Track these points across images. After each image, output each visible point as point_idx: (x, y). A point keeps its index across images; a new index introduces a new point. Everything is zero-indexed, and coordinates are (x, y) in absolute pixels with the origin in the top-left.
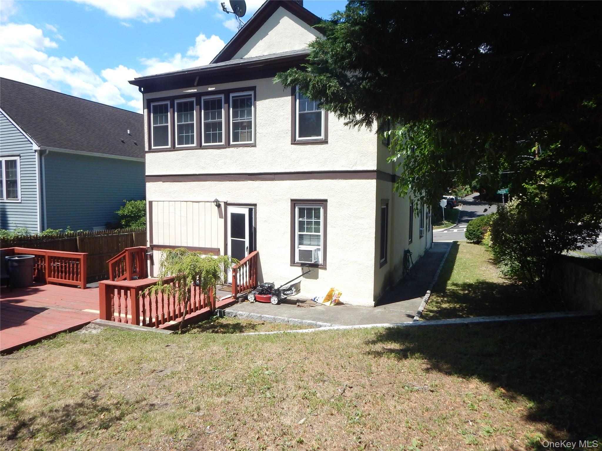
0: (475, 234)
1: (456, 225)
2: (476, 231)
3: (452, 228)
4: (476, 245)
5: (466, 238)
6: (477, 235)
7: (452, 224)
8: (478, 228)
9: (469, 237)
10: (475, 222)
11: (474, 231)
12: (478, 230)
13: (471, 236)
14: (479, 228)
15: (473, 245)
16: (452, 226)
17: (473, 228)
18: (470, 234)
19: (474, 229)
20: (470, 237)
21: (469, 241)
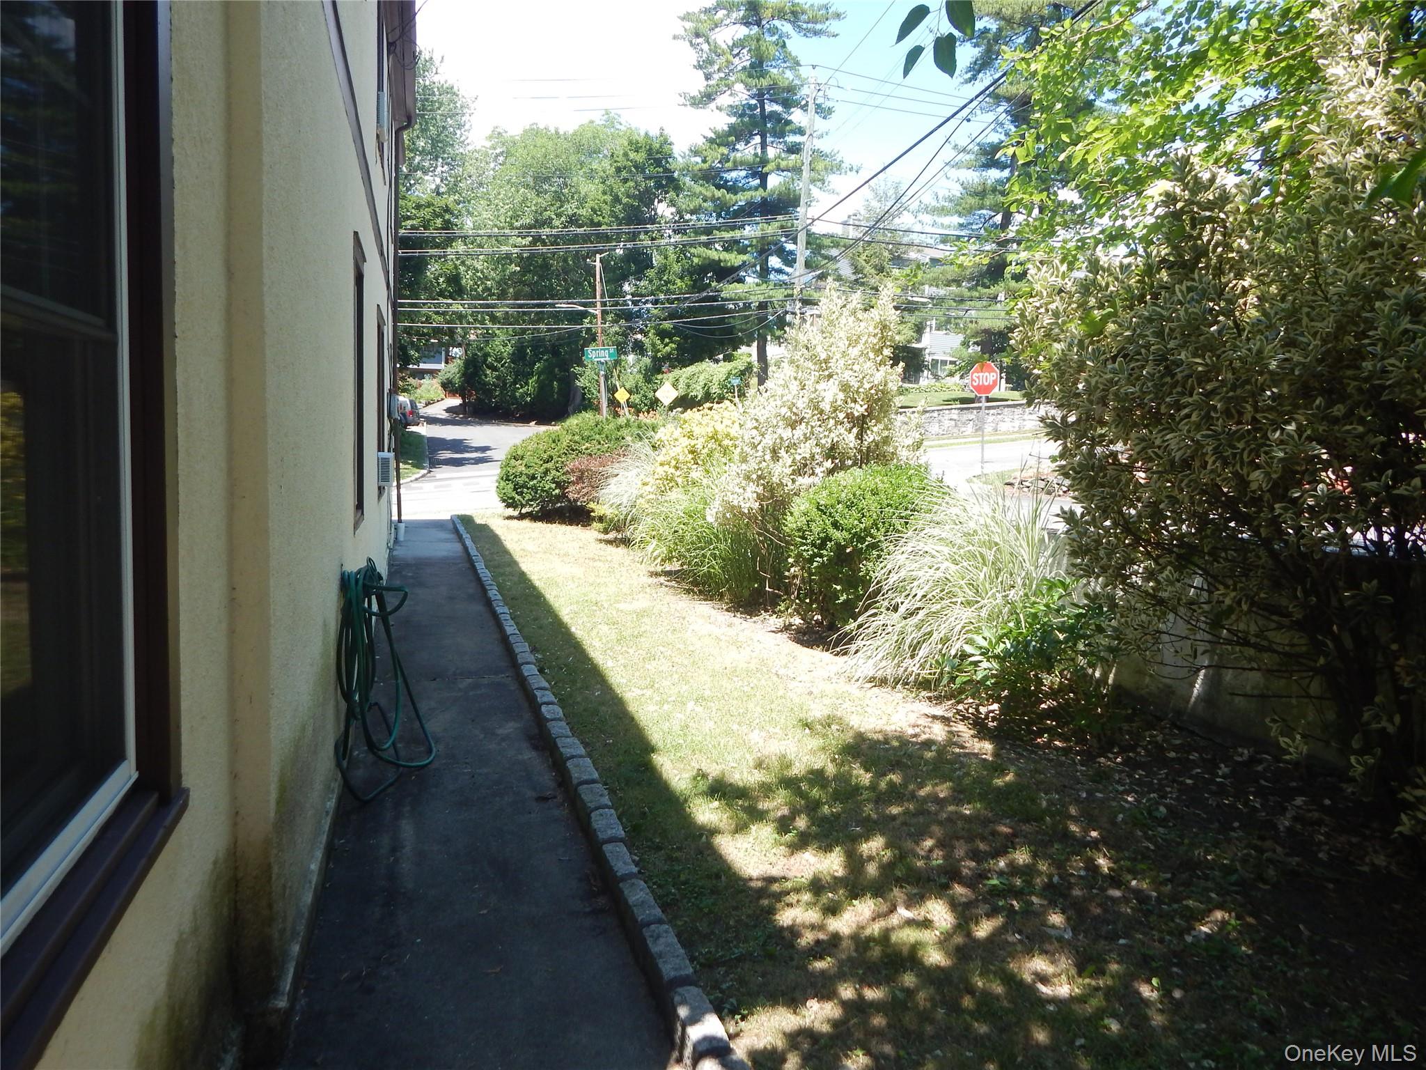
0: (534, 488)
1: (425, 471)
2: (539, 476)
3: (416, 479)
4: (539, 524)
5: (504, 501)
6: (543, 491)
7: (415, 470)
8: (545, 465)
9: (513, 498)
10: (529, 448)
11: (533, 477)
12: (547, 472)
13: (521, 494)
14: (549, 465)
15: (526, 523)
16: (417, 476)
17: (527, 466)
18: (515, 489)
19: (532, 471)
20: (517, 497)
21: (511, 512)
